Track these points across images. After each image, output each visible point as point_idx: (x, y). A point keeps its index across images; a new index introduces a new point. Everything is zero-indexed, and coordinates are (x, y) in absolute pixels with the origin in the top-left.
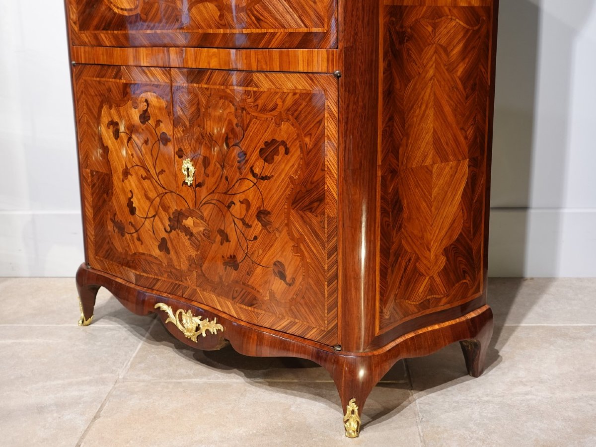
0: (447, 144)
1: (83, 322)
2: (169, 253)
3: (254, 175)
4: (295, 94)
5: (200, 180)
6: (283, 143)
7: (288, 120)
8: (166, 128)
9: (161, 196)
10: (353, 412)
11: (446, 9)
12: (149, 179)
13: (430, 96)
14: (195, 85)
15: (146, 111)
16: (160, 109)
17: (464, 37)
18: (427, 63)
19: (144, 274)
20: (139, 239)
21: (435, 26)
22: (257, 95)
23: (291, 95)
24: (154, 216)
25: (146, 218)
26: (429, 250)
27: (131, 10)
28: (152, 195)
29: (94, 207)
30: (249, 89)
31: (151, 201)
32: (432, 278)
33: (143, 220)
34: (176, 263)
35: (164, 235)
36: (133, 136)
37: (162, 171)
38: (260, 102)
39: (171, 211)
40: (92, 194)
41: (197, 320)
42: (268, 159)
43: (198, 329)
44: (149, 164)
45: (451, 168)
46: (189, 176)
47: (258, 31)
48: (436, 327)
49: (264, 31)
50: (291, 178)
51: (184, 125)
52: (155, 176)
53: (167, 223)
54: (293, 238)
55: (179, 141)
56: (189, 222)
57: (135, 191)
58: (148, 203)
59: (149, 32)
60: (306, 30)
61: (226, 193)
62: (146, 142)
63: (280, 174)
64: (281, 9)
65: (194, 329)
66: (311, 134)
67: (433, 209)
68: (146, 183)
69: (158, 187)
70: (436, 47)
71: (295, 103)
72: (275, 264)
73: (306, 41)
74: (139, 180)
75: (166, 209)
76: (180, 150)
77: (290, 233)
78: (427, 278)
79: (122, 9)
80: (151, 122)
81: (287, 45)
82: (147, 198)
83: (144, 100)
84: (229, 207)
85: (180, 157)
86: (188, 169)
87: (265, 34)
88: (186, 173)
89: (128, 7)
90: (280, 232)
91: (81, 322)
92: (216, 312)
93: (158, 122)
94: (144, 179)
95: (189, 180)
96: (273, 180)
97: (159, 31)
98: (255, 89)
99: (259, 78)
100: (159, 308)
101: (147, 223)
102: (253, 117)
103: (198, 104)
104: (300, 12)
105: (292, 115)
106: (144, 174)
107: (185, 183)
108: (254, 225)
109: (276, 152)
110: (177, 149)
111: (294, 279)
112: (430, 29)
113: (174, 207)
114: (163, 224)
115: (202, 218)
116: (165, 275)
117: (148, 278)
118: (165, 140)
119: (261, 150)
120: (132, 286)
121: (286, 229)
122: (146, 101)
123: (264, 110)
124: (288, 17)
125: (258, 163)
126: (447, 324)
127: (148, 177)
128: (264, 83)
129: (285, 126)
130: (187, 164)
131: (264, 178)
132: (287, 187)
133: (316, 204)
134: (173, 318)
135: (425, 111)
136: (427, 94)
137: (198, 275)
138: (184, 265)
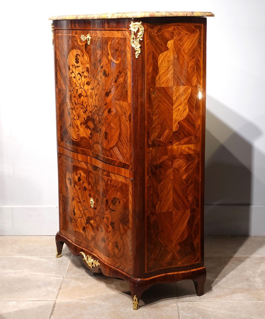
0: (179, 204)
1: (57, 256)
2: (86, 233)
3: (110, 209)
4: (121, 183)
5: (95, 207)
6: (118, 199)
7: (120, 191)
8: (86, 185)
9: (84, 210)
10: (135, 300)
11: (177, 156)
12: (80, 203)
13: (171, 186)
14: (95, 172)
15: (80, 177)
16: (84, 177)
17: (186, 165)
18: (170, 175)
19: (78, 240)
20: (76, 225)
21: (172, 162)
22: (111, 181)
23: (120, 183)
24: (81, 217)
25: (79, 218)
26: (172, 243)
27: (76, 139)
28: (81, 209)
29: (63, 210)
30: (109, 178)
31: (81, 211)
32: (174, 254)
33: (78, 218)
34: (88, 237)
35: (84, 225)
36: (76, 186)
37: (84, 201)
38: (112, 183)
39: (87, 216)
40: (62, 204)
41: (92, 260)
42: (114, 204)
43: (92, 264)
44: (80, 197)
45: (181, 212)
46: (92, 204)
47: (111, 159)
48: (176, 273)
49: (113, 159)
50: (120, 212)
51: (91, 185)
52: (82, 202)
53: (85, 221)
54: (120, 234)
55: (90, 190)
56: (92, 222)
57: (76, 207)
58: (80, 212)
59: (82, 149)
60: (124, 162)
61: (102, 213)
62: (80, 189)
63: (117, 210)
64: (118, 153)
65: (91, 263)
66: (125, 198)
67: (173, 228)
68: (79, 204)
69: (83, 206)
70: (173, 169)
71: (122, 186)
72: (115, 242)
73: (125, 166)
74: (77, 203)
75: (85, 215)
76: (90, 194)
77: (120, 232)
78: (171, 254)
79: (74, 138)
80: (81, 182)
81: (119, 166)
82: (80, 210)
83: (79, 173)
84: (103, 219)
85: (90, 197)
86: (92, 202)
87: (113, 160)
88: (91, 203)
89: (75, 138)
90: (117, 231)
91: (56, 256)
92: (99, 258)
93: (84, 182)
94: (79, 202)
95: (92, 206)
96: (115, 212)
97: (85, 149)
98: (111, 178)
99: (112, 175)
100: (81, 254)
101: (79, 219)
102: (110, 188)
103: (96, 179)
104: (123, 156)
105: (121, 190)
106: (79, 201)
107: (91, 207)
108: (110, 227)
109: (116, 202)
110: (89, 193)
111: (121, 249)
112: (170, 163)
113: (88, 215)
114: (84, 221)
115: (96, 221)
116: (84, 241)
117: (78, 241)
118: (85, 189)
119: (112, 200)
120: (73, 243)
121: (119, 230)
122: (80, 173)
123: (113, 186)
124: (120, 156)
125: (111, 205)
126: (181, 272)
127: (80, 202)
128: (113, 177)
129: (119, 193)
130: (92, 200)
131: (113, 211)
132: (119, 215)
133: (127, 223)
134: (85, 258)
135: (169, 192)
136: (169, 186)
137: (94, 243)
138: (90, 238)
